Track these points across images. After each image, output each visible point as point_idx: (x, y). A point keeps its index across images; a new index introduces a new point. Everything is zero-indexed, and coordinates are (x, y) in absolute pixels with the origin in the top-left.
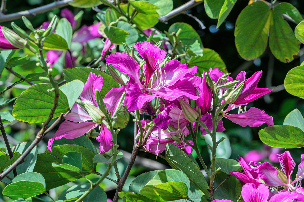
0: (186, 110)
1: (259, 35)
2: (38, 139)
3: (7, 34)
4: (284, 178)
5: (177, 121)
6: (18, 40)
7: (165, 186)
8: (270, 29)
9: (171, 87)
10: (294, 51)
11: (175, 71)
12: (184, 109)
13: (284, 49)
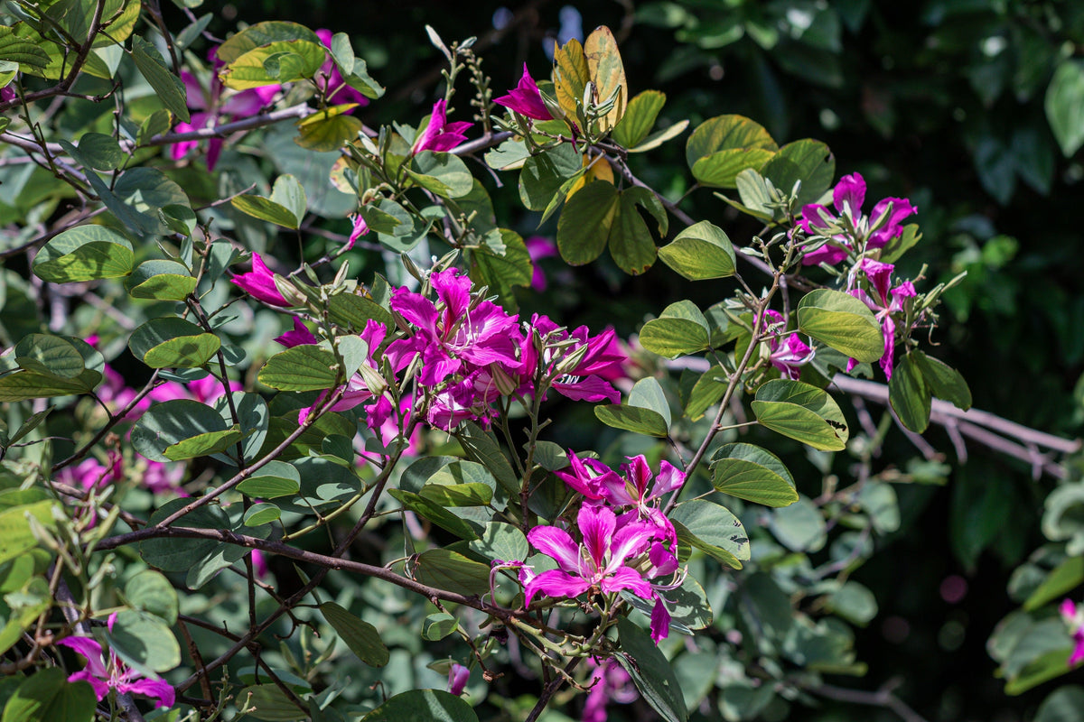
0: (498, 377)
1: (596, 229)
2: (306, 427)
3: (280, 285)
4: (634, 493)
5: (484, 392)
6: (295, 295)
7: (462, 489)
8: (613, 222)
9: (481, 345)
10: (647, 261)
11: (487, 320)
12: (495, 377)
13: (631, 256)
